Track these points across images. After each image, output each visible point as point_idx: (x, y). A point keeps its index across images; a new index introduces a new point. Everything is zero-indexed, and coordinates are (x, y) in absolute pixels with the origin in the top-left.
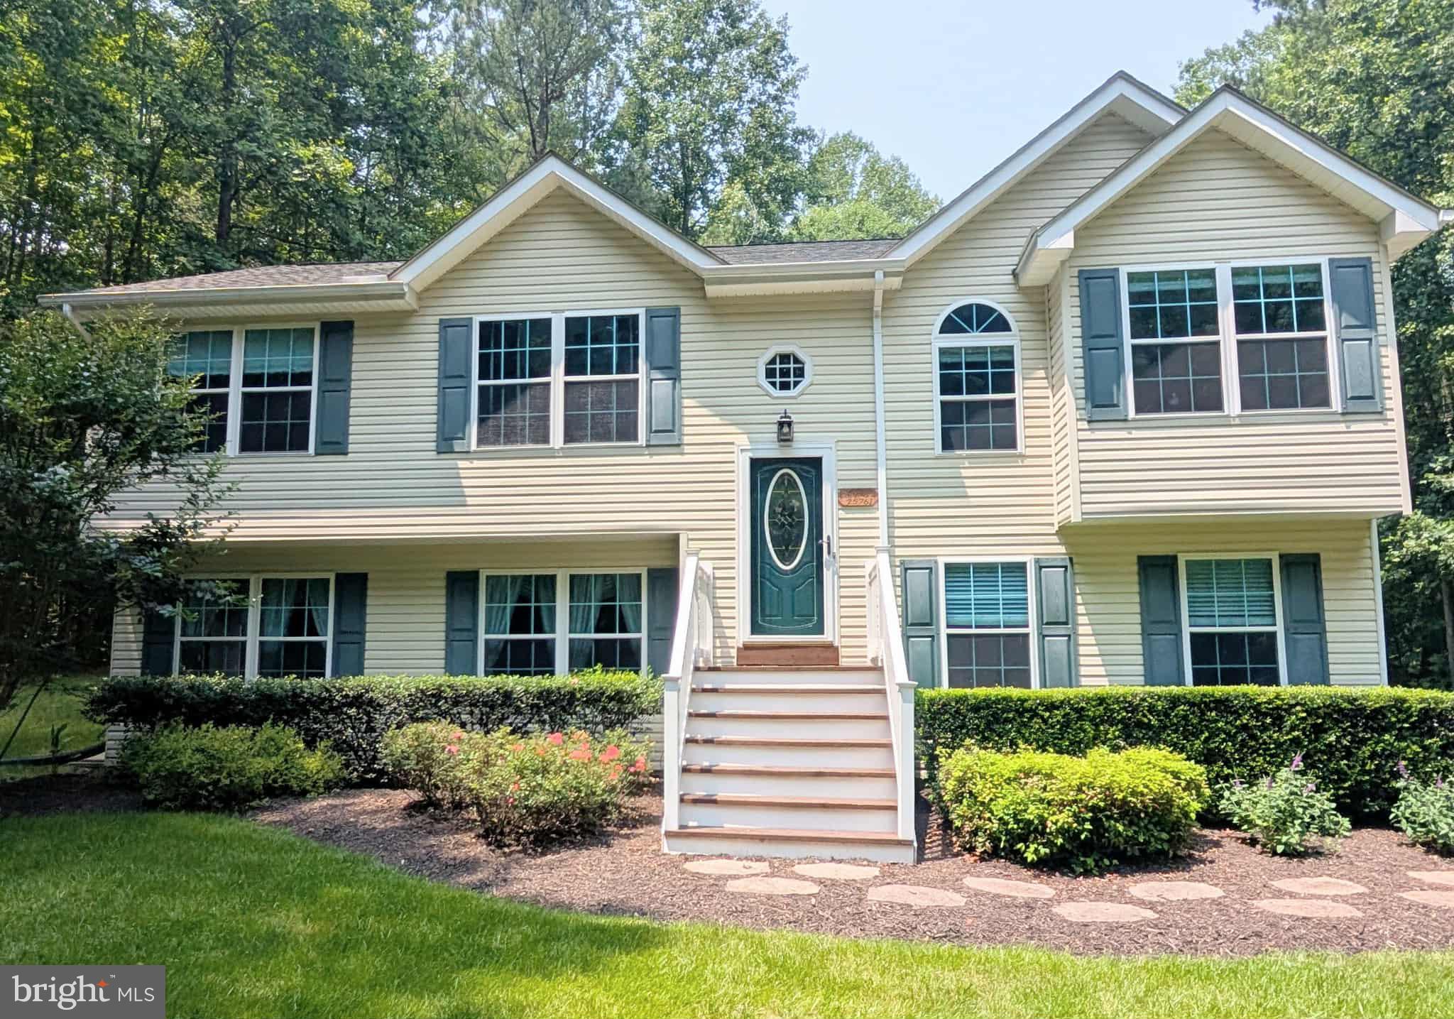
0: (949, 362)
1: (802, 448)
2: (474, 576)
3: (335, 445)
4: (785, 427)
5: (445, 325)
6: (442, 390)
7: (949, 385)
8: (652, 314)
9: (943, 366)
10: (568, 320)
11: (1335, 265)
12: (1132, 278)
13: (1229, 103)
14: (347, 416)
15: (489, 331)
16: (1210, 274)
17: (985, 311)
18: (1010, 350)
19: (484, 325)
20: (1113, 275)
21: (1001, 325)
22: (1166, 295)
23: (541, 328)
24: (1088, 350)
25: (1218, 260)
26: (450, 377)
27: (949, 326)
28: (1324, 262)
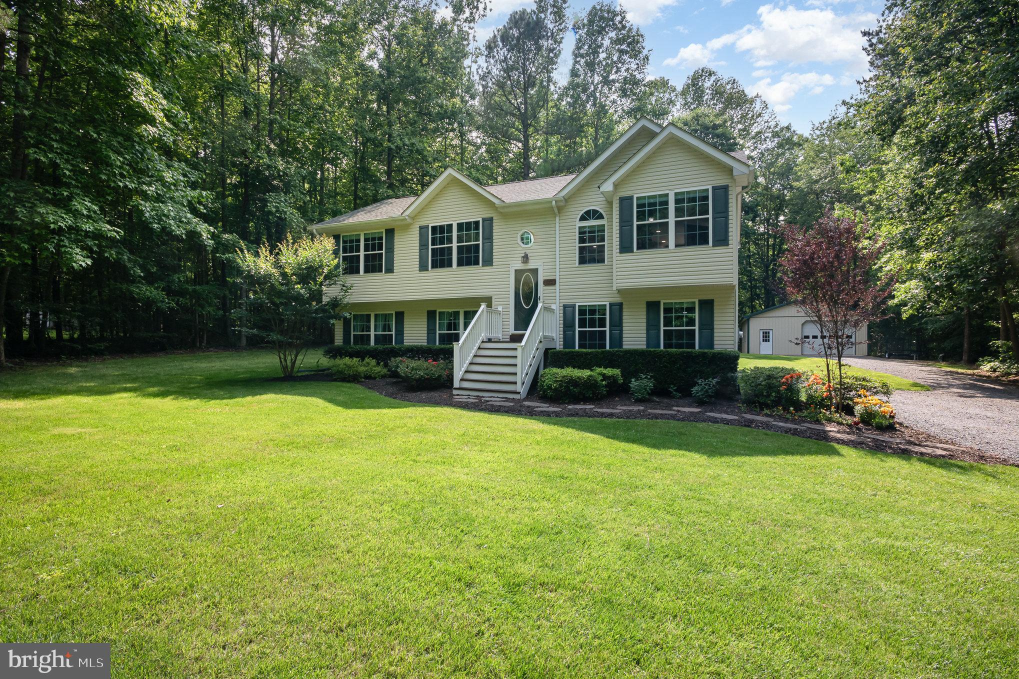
0: (582, 231)
1: (531, 265)
2: (435, 311)
3: (390, 270)
4: (526, 259)
5: (421, 228)
6: (420, 250)
7: (582, 240)
8: (484, 220)
9: (580, 233)
10: (458, 224)
11: (714, 188)
12: (638, 198)
13: (672, 129)
14: (393, 260)
15: (434, 229)
16: (667, 195)
17: (595, 212)
18: (604, 225)
19: (433, 227)
20: (631, 198)
21: (601, 217)
22: (650, 205)
23: (450, 226)
24: (621, 227)
25: (669, 190)
26: (423, 246)
27: (583, 218)
28: (710, 188)
